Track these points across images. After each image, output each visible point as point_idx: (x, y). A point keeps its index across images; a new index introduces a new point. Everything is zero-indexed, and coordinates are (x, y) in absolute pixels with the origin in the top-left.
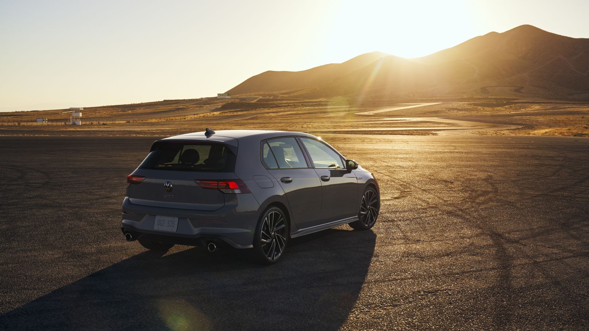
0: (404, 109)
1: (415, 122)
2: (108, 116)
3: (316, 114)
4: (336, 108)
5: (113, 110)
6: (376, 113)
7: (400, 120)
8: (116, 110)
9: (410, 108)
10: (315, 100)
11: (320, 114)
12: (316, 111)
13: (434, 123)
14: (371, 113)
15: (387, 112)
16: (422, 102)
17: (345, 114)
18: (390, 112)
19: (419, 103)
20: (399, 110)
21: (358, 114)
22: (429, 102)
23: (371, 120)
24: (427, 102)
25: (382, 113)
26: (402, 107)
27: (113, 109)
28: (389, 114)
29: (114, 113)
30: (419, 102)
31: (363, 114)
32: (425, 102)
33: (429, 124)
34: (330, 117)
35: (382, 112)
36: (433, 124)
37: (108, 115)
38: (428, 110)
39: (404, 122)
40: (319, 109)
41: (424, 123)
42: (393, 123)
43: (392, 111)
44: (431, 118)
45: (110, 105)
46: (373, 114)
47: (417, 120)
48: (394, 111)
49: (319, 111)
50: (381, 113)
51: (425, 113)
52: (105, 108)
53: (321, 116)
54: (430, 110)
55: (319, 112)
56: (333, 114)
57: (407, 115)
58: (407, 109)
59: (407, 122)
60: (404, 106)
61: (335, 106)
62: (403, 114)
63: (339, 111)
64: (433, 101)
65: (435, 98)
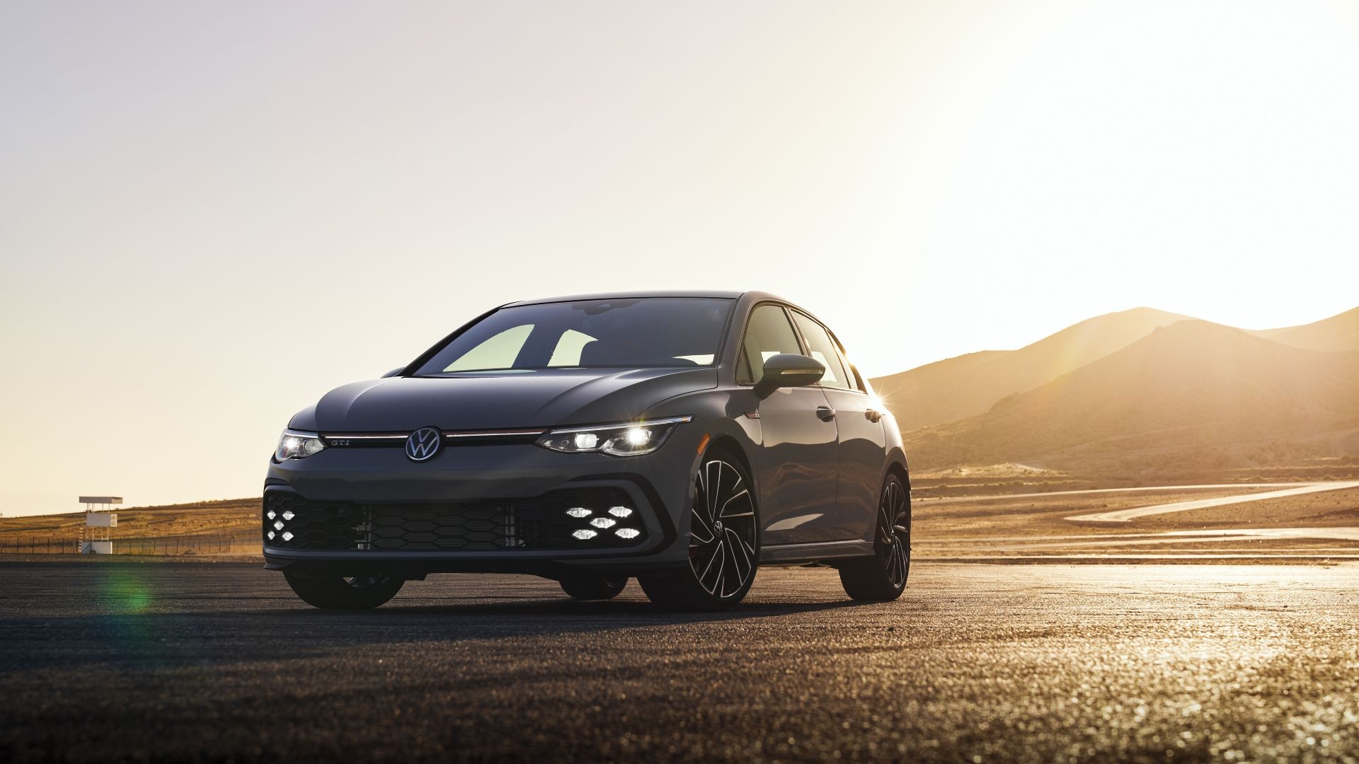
0: (1242, 503)
1: (1275, 540)
2: (210, 532)
3: (927, 521)
4: (999, 501)
5: (230, 514)
6: (1140, 518)
7: (1225, 535)
8: (241, 516)
9: (1263, 500)
10: (925, 476)
11: (942, 522)
12: (928, 510)
13: (1344, 544)
14: (1124, 516)
15: (1179, 513)
16: (1309, 480)
17: (1029, 520)
18: (1190, 512)
19: (1298, 481)
20: (1225, 507)
21: (1076, 521)
22: (1333, 480)
23: (1120, 536)
24: (1327, 479)
25: (1163, 517)
26: (1235, 495)
27: (231, 510)
28: (1187, 518)
29: (233, 523)
30: (1297, 478)
31: (1096, 520)
32: (1319, 480)
33: (1329, 545)
34: (976, 529)
35: (1164, 514)
36: (1341, 547)
37: (211, 529)
38: (1331, 504)
39: (1237, 542)
40: (939, 504)
41: (1309, 542)
42: (1195, 543)
43: (1202, 509)
44: (1336, 530)
45: (221, 499)
46: (1130, 519)
47: (1284, 535)
48: (1207, 509)
49: (939, 510)
50: (1157, 515)
51: (1320, 517)
52: (204, 508)
53: (945, 529)
54: (1339, 506)
55: (937, 515)
56: (988, 520)
57: (1254, 522)
58: (1254, 502)
59: (1246, 542)
60: (1243, 494)
61: (998, 495)
62: (1237, 520)
63: (1010, 512)
64: (1350, 475)
65: (1354, 466)
